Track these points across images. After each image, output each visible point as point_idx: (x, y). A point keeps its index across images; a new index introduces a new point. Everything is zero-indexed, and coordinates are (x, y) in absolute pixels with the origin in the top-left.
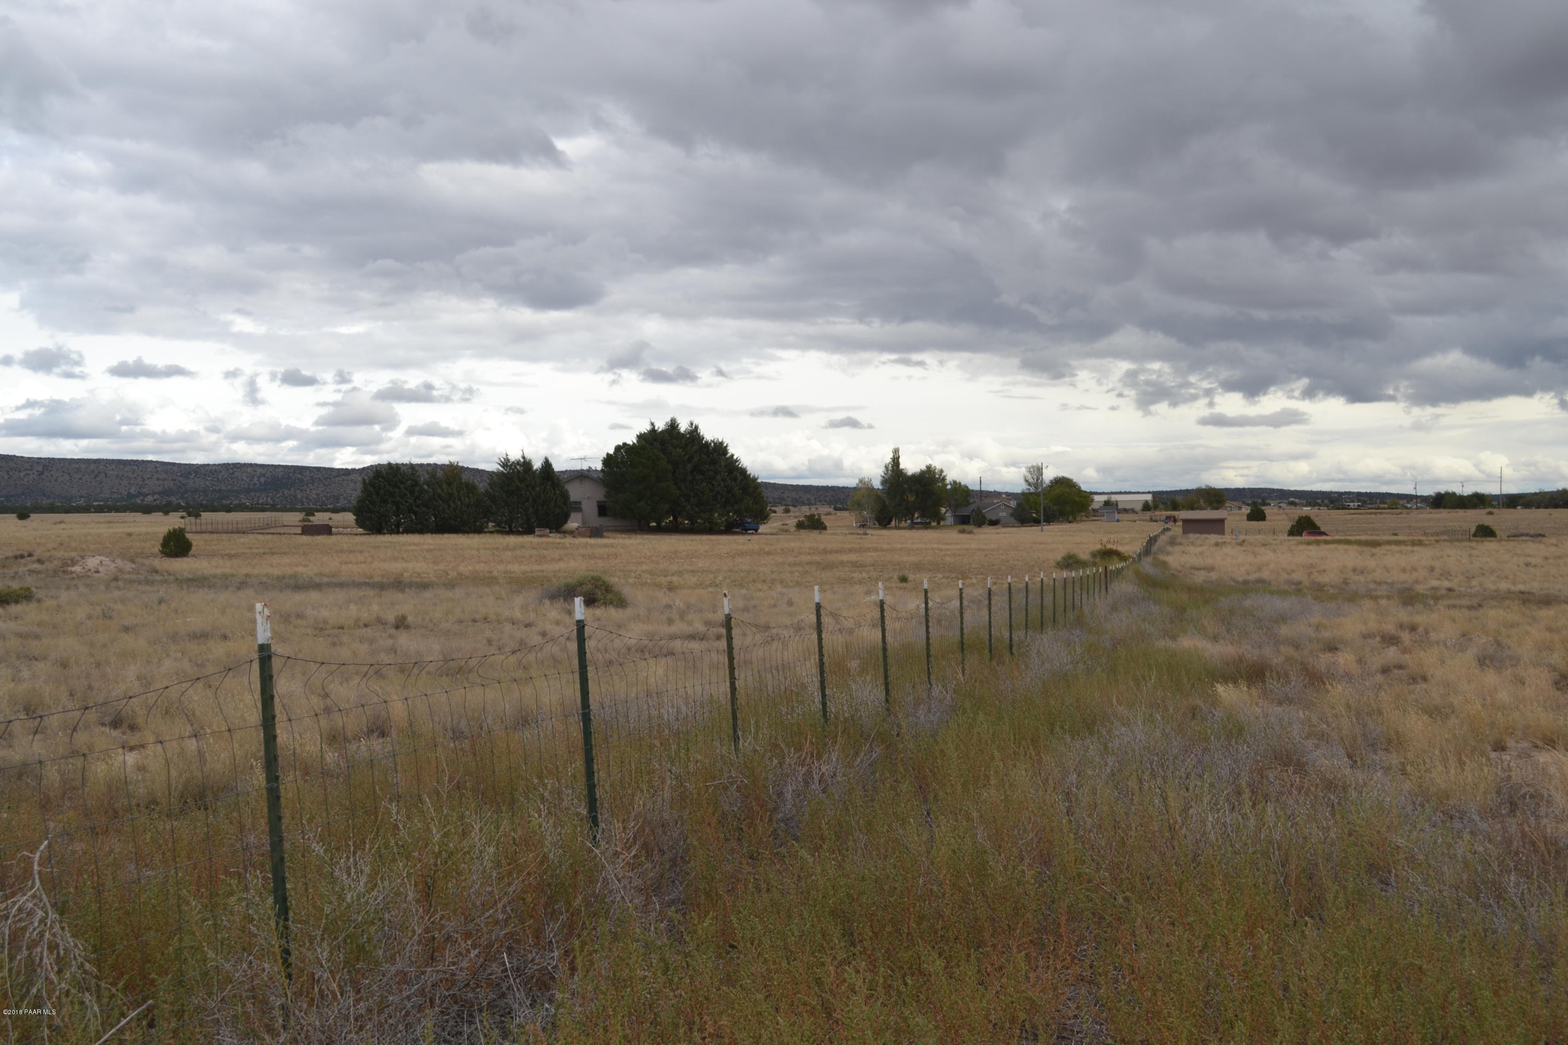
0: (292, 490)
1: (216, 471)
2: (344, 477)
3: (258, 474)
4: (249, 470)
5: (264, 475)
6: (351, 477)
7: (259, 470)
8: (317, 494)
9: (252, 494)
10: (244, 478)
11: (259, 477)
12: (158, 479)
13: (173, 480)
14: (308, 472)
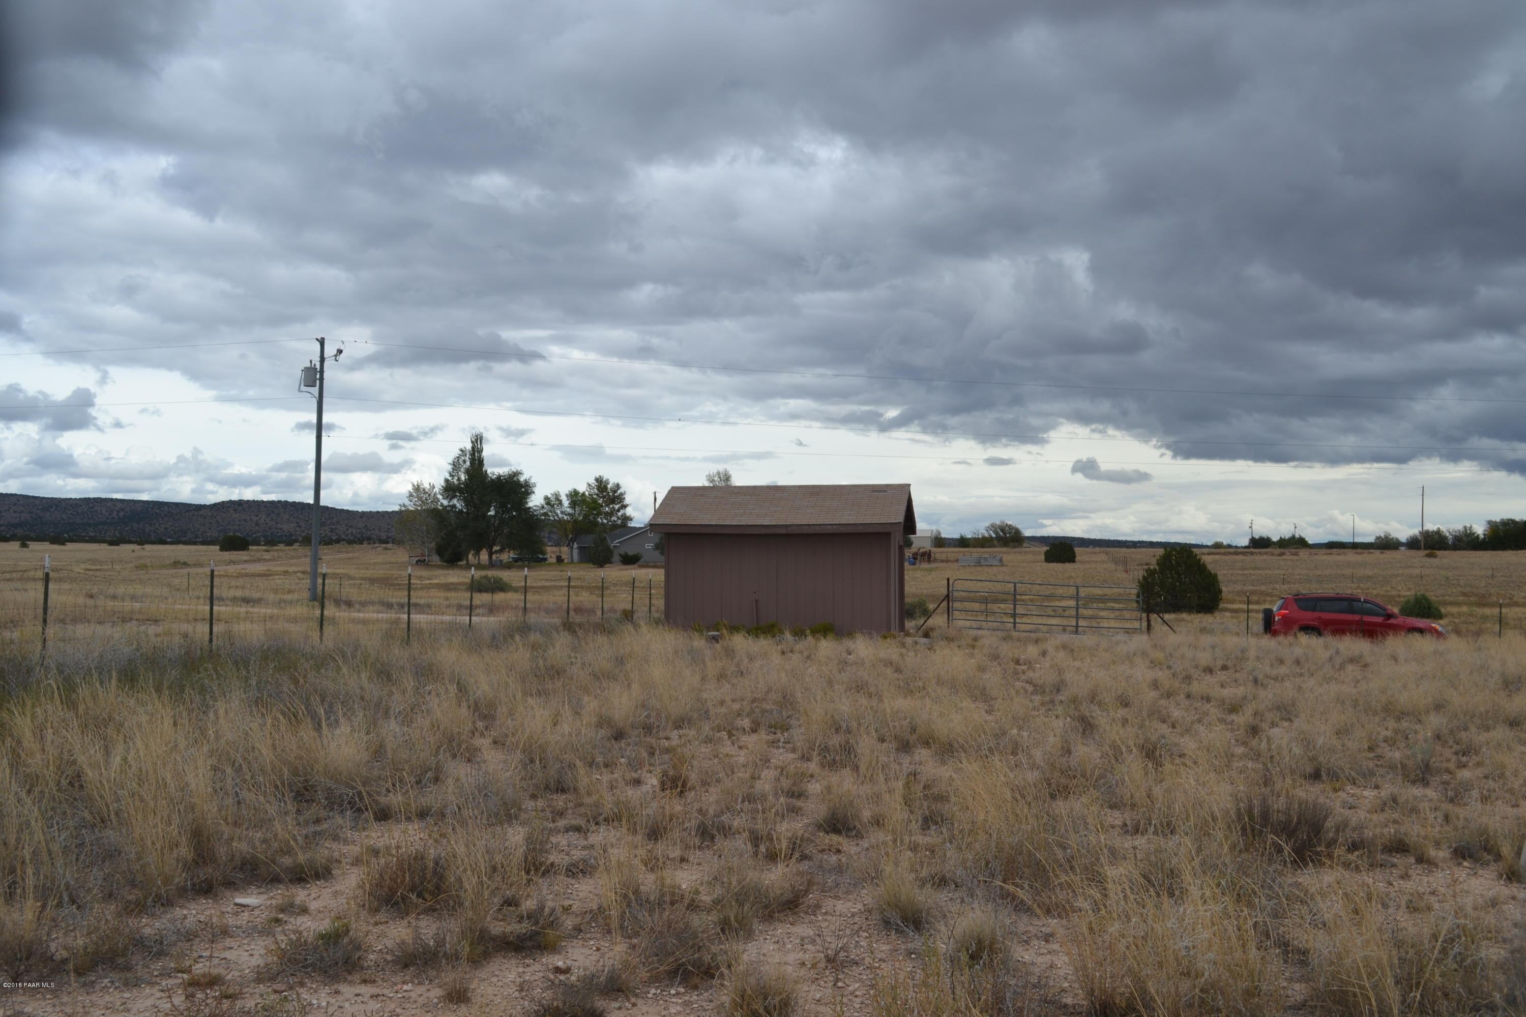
0: (142, 524)
1: (76, 505)
2: (195, 513)
3: (117, 508)
4: (109, 505)
5: (123, 510)
6: (201, 512)
7: (119, 505)
8: (166, 528)
9: (100, 527)
10: (104, 512)
11: (118, 512)
12: (15, 512)
13: (30, 513)
14: (166, 508)
